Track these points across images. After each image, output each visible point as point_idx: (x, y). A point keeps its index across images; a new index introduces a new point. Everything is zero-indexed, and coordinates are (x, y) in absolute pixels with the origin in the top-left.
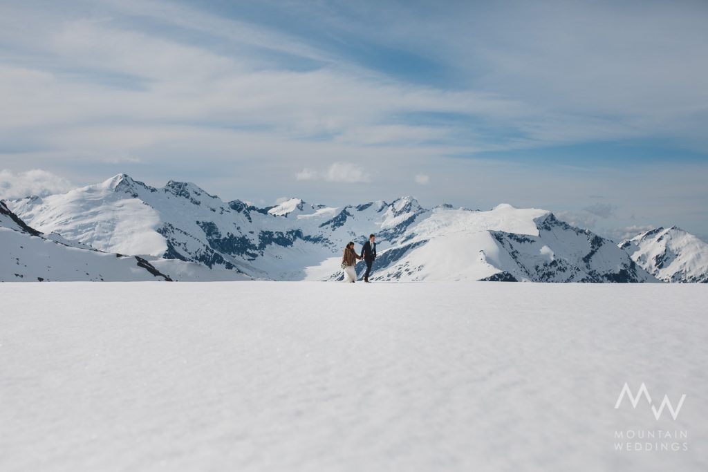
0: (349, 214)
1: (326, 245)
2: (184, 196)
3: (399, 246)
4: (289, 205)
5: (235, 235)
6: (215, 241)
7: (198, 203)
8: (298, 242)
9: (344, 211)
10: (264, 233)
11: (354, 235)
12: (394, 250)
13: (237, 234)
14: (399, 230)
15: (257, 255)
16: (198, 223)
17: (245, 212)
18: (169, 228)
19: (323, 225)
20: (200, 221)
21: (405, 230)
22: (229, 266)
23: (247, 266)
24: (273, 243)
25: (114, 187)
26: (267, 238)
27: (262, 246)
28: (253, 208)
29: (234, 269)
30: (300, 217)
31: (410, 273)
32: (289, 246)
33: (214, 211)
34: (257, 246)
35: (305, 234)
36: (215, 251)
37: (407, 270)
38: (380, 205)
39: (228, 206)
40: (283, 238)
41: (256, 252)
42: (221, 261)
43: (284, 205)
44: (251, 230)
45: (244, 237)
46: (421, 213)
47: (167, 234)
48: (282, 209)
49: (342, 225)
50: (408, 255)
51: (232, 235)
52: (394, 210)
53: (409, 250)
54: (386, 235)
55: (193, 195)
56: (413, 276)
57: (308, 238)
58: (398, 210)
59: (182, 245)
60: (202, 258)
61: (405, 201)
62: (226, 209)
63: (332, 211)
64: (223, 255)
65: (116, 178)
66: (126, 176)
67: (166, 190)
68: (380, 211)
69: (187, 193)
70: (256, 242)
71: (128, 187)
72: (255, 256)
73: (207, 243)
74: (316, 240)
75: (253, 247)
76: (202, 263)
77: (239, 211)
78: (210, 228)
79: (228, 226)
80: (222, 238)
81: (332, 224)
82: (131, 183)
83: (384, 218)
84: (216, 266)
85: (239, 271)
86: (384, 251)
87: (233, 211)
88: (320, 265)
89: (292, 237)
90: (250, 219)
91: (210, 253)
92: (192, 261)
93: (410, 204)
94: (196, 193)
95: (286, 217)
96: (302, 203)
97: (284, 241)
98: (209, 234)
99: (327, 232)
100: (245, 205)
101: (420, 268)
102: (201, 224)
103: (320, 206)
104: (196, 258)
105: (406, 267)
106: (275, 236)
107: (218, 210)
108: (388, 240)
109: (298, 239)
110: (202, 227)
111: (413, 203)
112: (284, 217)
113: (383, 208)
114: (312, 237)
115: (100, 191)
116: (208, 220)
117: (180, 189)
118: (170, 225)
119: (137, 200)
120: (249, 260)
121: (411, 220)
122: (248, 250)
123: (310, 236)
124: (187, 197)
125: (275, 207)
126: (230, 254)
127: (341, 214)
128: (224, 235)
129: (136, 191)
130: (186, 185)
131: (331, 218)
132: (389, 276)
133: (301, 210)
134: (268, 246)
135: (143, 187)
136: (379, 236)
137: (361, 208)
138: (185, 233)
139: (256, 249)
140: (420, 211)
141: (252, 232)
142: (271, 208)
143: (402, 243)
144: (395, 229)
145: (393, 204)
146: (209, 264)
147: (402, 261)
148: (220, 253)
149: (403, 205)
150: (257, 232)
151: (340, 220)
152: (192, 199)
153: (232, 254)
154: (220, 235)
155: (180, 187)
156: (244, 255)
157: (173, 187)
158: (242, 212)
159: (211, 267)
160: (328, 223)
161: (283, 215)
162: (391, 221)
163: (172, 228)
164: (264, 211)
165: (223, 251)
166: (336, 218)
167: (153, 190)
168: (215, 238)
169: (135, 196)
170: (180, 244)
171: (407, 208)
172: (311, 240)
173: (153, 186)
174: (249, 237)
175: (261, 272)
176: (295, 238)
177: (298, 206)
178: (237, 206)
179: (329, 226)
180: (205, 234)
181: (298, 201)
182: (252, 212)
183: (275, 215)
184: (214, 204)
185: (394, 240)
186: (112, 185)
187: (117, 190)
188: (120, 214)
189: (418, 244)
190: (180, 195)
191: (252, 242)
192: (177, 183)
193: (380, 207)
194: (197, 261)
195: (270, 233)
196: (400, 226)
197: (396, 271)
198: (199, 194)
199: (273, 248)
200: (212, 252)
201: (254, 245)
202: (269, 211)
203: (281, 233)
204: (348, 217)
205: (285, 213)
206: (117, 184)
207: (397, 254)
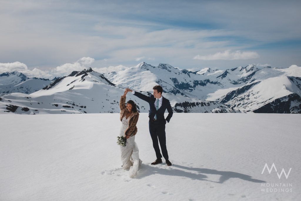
0: (228, 72)
1: (219, 85)
2: (165, 69)
3: (248, 84)
4: (205, 70)
5: (184, 82)
6: (177, 85)
7: (170, 71)
8: (208, 84)
9: (226, 71)
10: (195, 81)
11: (230, 81)
12: (247, 86)
13: (185, 82)
14: (248, 78)
15: (193, 90)
16: (170, 78)
17: (188, 74)
18: (160, 81)
19: (218, 77)
20: (171, 78)
21: (251, 78)
22: (182, 94)
23: (189, 94)
24: (199, 85)
25: (141, 67)
26: (196, 83)
27: (195, 86)
28: (191, 72)
29: (184, 95)
30: (209, 74)
31: (253, 95)
32: (205, 86)
33: (176, 74)
34: (193, 86)
35: (211, 81)
36: (177, 89)
37: (252, 94)
39: (181, 72)
40: (203, 83)
41: (192, 89)
42: (179, 92)
43: (202, 70)
45: (187, 83)
46: (258, 70)
47: (159, 83)
48: (202, 72)
49: (225, 77)
50: (253, 88)
51: (183, 83)
52: (246, 70)
53: (253, 85)
54: (243, 80)
55: (168, 68)
56: (255, 96)
57: (212, 83)
58: (248, 70)
59: (165, 87)
60: (172, 92)
61: (251, 66)
62: (181, 73)
63: (221, 72)
64: (180, 90)
65: (141, 64)
66: (144, 63)
67: (159, 67)
68: (241, 70)
69: (166, 67)
70: (192, 85)
71: (146, 67)
72: (192, 90)
73: (174, 86)
74: (215, 83)
75: (191, 87)
76: (172, 93)
77: (185, 73)
78: (175, 80)
79: (182, 79)
80: (179, 84)
81: (222, 77)
82: (146, 65)
83: (242, 73)
84: (177, 94)
85: (186, 96)
86: (243, 86)
87: (183, 73)
88: (214, 93)
89: (206, 82)
90: (189, 76)
91: (175, 90)
92: (169, 93)
93: (253, 67)
94: (169, 67)
95: (203, 75)
96: (210, 69)
97: (203, 84)
98: (174, 83)
99: (219, 80)
100: (188, 71)
101: (258, 93)
102: (172, 79)
103: (216, 70)
104: (170, 92)
105: (252, 93)
106: (200, 82)
107: (178, 73)
108: (244, 82)
109: (208, 83)
110: (172, 80)
111: (254, 67)
112: (202, 75)
113: (242, 69)
114: (214, 82)
115: (136, 69)
116: (174, 77)
117: (164, 67)
118: (160, 80)
119: (149, 71)
120: (190, 92)
121: (253, 74)
122: (189, 88)
123: (213, 82)
124: (166, 69)
125: (199, 71)
126: (182, 90)
127: (225, 72)
128: (180, 83)
129: (148, 68)
130: (166, 65)
131: (221, 75)
132: (245, 96)
133: (209, 72)
134: (197, 86)
135: (150, 66)
136: (241, 80)
137: (233, 70)
138: (166, 83)
139: (192, 87)
140: (257, 70)
141: (191, 81)
142: (198, 71)
143: (250, 83)
144: (247, 78)
145: (246, 68)
146: (175, 94)
147: (250, 90)
148: (179, 89)
149: (250, 68)
150: (193, 81)
151: (225, 75)
152: (168, 70)
153: (183, 90)
154: (179, 83)
155: (164, 66)
156: (188, 90)
157: (161, 66)
158: (186, 74)
160: (220, 76)
161: (202, 74)
162: (245, 74)
163: (161, 81)
164: (195, 73)
165: (180, 89)
166: (223, 74)
167: (154, 67)
168: (177, 84)
169: (148, 70)
170: (164, 87)
171: (252, 69)
172: (213, 83)
173: (154, 66)
174: (190, 83)
175: (194, 96)
176: (207, 83)
177: (208, 70)
178: (185, 72)
179: (220, 77)
180: (173, 82)
181: (208, 69)
182: (190, 73)
183: (199, 74)
184: (176, 71)
185: (246, 82)
186: (140, 66)
187: (141, 68)
188: (143, 76)
189: (256, 83)
190: (164, 69)
191: (191, 85)
192: (163, 64)
193: (240, 69)
194: (170, 93)
195: (197, 81)
196: (249, 76)
197: (248, 94)
198: (171, 68)
199: (199, 87)
200: (176, 89)
201: (191, 86)
202: (197, 73)
203: (202, 81)
204: (228, 74)
205: (203, 73)
206: (141, 66)
207: (248, 88)
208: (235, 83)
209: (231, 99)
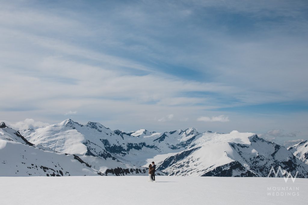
0: (166, 136)
1: (156, 149)
2: (95, 128)
3: (189, 149)
4: (140, 132)
5: (116, 145)
6: (108, 147)
7: (101, 131)
8: (144, 148)
9: (164, 134)
10: (129, 144)
11: (169, 145)
12: (186, 151)
13: (117, 145)
14: (188, 142)
15: (126, 154)
16: (101, 140)
17: (121, 135)
18: (88, 142)
19: (155, 140)
21: (191, 143)
22: (114, 159)
23: (122, 159)
24: (133, 148)
25: (65, 125)
26: (130, 146)
27: (128, 150)
28: (124, 133)
29: (116, 160)
30: (145, 137)
31: (193, 162)
32: (140, 150)
33: (108, 135)
34: (126, 150)
35: (147, 144)
36: (108, 152)
37: (192, 160)
38: (180, 131)
39: (114, 132)
40: (137, 146)
41: (126, 152)
42: (110, 156)
43: (138, 132)
44: (123, 142)
45: (120, 146)
46: (198, 135)
47: (87, 145)
48: (137, 134)
49: (163, 140)
50: (193, 154)
51: (115, 145)
52: (186, 134)
53: (193, 151)
54: (182, 145)
55: (99, 128)
56: (195, 163)
57: (148, 146)
58: (188, 134)
59: (94, 149)
60: (102, 155)
61: (191, 130)
62: (113, 134)
63: (159, 134)
64: (111, 154)
65: (66, 121)
66: (70, 120)
67: (87, 126)
68: (180, 134)
69: (96, 127)
70: (126, 148)
71: (71, 125)
72: (125, 154)
73: (104, 149)
74: (152, 147)
75: (124, 150)
76: (102, 157)
77: (118, 134)
78: (106, 142)
79: (114, 141)
80: (111, 146)
81: (159, 140)
82: (73, 123)
83: (182, 137)
84: (108, 159)
85: (118, 161)
86: (182, 152)
87: (115, 134)
88: (153, 158)
89: (141, 146)
90: (123, 138)
91: (105, 153)
92: (98, 156)
93: (193, 131)
94: (100, 127)
95: (139, 137)
96: (146, 131)
97: (138, 148)
98: (105, 145)
99: (157, 144)
100: (121, 132)
101: (198, 159)
102: (102, 140)
103: (153, 132)
104: (100, 155)
105: (192, 159)
106: (134, 145)
107: (109, 134)
108: (183, 147)
109: (144, 147)
110: (102, 142)
111: (194, 130)
112: (138, 137)
113: (181, 133)
114: (150, 146)
115: (59, 126)
116: (105, 139)
117: (93, 125)
118: (89, 141)
119: (75, 130)
120: (122, 156)
121: (193, 138)
122: (122, 152)
124: (96, 129)
125: (134, 132)
126: (114, 153)
127: (163, 135)
128: (112, 145)
129: (74, 126)
130: (96, 123)
131: (158, 137)
132: (184, 163)
133: (145, 134)
134: (131, 150)
135: (77, 125)
136: (180, 145)
137: (172, 133)
138: (95, 144)
139: (125, 151)
140: (197, 134)
141: (124, 144)
142: (132, 133)
143: (190, 148)
144: (187, 142)
145: (185, 131)
146: (105, 158)
147: (190, 156)
148: (110, 153)
149: (190, 131)
150: (126, 144)
151: (162, 138)
152: (98, 129)
153: (115, 153)
154: (110, 145)
155: (93, 124)
156: (120, 154)
157: (90, 124)
158: (120, 135)
159: (106, 159)
160: (157, 139)
161: (137, 136)
162: (184, 139)
163: (89, 142)
164: (129, 135)
165: (111, 152)
166: (161, 137)
167: (82, 126)
168: (108, 146)
169: (74, 128)
170: (93, 149)
171: (192, 133)
172: (150, 147)
173: (82, 124)
174: (123, 146)
175: (128, 161)
176: (142, 146)
177: (144, 132)
178: (117, 133)
179: (157, 141)
180: (103, 145)
181: (144, 130)
182: (124, 135)
183: (134, 136)
184: (108, 131)
185: (186, 147)
186: (64, 123)
187: (66, 126)
188: (68, 136)
189: (197, 148)
190: (93, 128)
191: (124, 148)
192: (92, 123)
193: (180, 132)
194: (100, 156)
195: (132, 144)
196: (189, 141)
197: (187, 161)
198: (101, 127)
199: (133, 151)
200: (106, 152)
201: (125, 149)
202: (132, 135)
203: (137, 144)
204: (166, 137)
205: (138, 135)
206: (67, 123)
207: (188, 153)
208: (174, 148)
209: (169, 166)
